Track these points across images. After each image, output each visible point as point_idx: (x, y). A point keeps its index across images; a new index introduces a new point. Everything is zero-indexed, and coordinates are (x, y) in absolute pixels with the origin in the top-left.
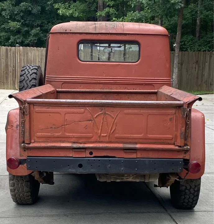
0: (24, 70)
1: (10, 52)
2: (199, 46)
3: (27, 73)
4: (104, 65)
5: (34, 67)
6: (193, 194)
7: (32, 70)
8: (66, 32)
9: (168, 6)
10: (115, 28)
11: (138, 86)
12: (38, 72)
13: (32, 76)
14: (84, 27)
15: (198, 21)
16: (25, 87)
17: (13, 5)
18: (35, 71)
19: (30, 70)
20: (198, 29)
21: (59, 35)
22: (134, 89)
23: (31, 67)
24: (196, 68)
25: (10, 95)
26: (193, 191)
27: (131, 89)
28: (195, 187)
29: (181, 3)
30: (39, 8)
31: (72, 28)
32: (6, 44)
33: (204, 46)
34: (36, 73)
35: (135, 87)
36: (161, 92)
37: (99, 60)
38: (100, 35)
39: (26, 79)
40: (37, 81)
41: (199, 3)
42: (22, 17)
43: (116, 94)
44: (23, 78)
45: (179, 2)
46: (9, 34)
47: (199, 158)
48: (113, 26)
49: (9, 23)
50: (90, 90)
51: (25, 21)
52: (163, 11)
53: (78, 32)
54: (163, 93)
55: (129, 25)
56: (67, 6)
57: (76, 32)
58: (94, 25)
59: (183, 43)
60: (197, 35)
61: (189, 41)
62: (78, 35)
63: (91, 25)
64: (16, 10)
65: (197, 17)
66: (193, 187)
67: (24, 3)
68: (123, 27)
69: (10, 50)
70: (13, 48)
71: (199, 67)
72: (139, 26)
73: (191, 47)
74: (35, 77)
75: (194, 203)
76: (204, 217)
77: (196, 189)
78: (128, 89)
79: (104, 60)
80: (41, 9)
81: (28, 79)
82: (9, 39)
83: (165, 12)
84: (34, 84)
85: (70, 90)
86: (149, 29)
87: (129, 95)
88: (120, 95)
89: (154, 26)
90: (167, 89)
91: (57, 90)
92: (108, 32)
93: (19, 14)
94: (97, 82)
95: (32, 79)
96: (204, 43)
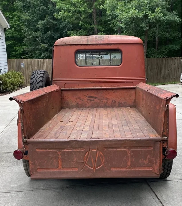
0: (33, 75)
1: (40, 62)
2: (158, 54)
3: (36, 77)
4: (95, 68)
5: (41, 72)
6: (167, 169)
7: (40, 74)
8: (66, 44)
9: (139, 29)
10: (103, 39)
11: (121, 83)
12: (44, 76)
13: (40, 79)
14: (79, 40)
15: (157, 39)
16: (35, 88)
17: (42, 33)
18: (42, 75)
19: (38, 75)
20: (157, 44)
21: (60, 47)
22: (118, 86)
23: (39, 72)
24: (156, 68)
25: (11, 98)
26: (167, 167)
27: (116, 86)
28: (169, 164)
29: (147, 26)
30: (59, 35)
31: (70, 41)
32: (39, 58)
33: (161, 54)
34: (42, 77)
35: (118, 84)
36: (139, 88)
37: (92, 64)
38: (91, 45)
39: (35, 81)
40: (44, 83)
41: (157, 27)
42: (49, 41)
43: (105, 90)
44: (32, 81)
45: (146, 26)
46: (41, 51)
47: (172, 142)
48: (101, 38)
49: (40, 44)
50: (86, 88)
51: (51, 43)
52: (135, 33)
53: (75, 44)
54: (140, 89)
55: (113, 37)
56: (76, 32)
57: (73, 44)
58: (87, 38)
59: (148, 53)
60: (157, 48)
61: (152, 52)
62: (75, 46)
63: (85, 38)
64: (45, 36)
65: (156, 36)
66: (167, 164)
67: (49, 32)
68: (108, 39)
69: (40, 61)
70: (42, 60)
71: (158, 68)
72: (121, 37)
73: (153, 55)
74: (42, 80)
75: (167, 175)
76: (175, 186)
77: (169, 166)
78: (114, 86)
79: (96, 65)
80: (60, 35)
81: (36, 81)
82: (41, 55)
83: (137, 33)
84: (42, 85)
85: (71, 88)
86: (129, 40)
87: (114, 90)
88: (108, 91)
89: (132, 37)
90: (144, 85)
91: (61, 89)
92: (98, 43)
93: (47, 39)
94: (91, 82)
95: (40, 81)
96: (161, 52)
